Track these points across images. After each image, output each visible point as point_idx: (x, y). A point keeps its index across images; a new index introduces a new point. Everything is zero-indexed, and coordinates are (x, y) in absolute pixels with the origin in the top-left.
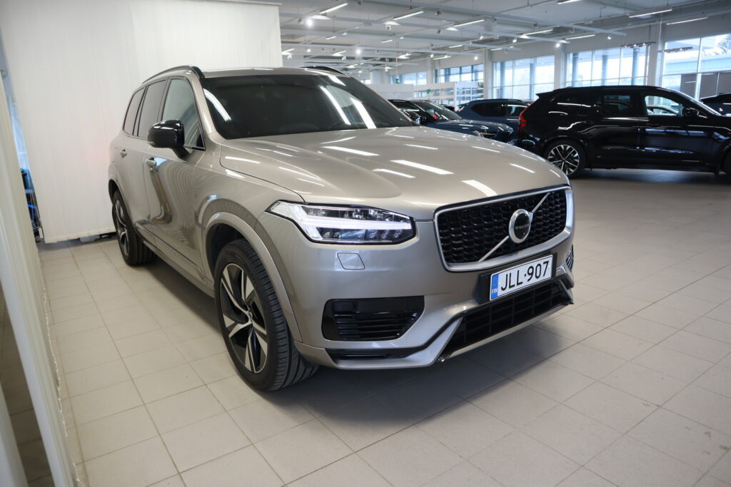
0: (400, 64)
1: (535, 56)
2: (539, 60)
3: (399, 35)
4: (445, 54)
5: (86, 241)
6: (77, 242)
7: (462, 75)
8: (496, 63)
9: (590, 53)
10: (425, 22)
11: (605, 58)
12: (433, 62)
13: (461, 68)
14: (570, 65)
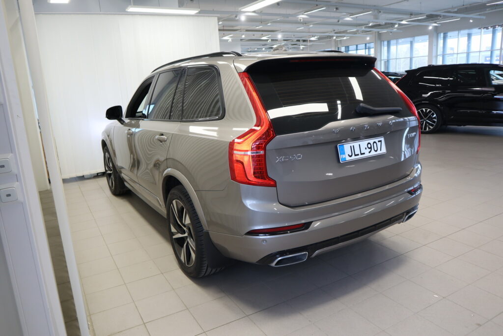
0: (311, 44)
1: (413, 36)
2: (417, 38)
3: (309, 24)
4: (345, 36)
5: (89, 177)
6: (82, 178)
7: (358, 51)
8: (384, 41)
9: (457, 32)
10: (328, 14)
11: (469, 36)
12: (336, 42)
13: (357, 46)
14: (441, 42)
